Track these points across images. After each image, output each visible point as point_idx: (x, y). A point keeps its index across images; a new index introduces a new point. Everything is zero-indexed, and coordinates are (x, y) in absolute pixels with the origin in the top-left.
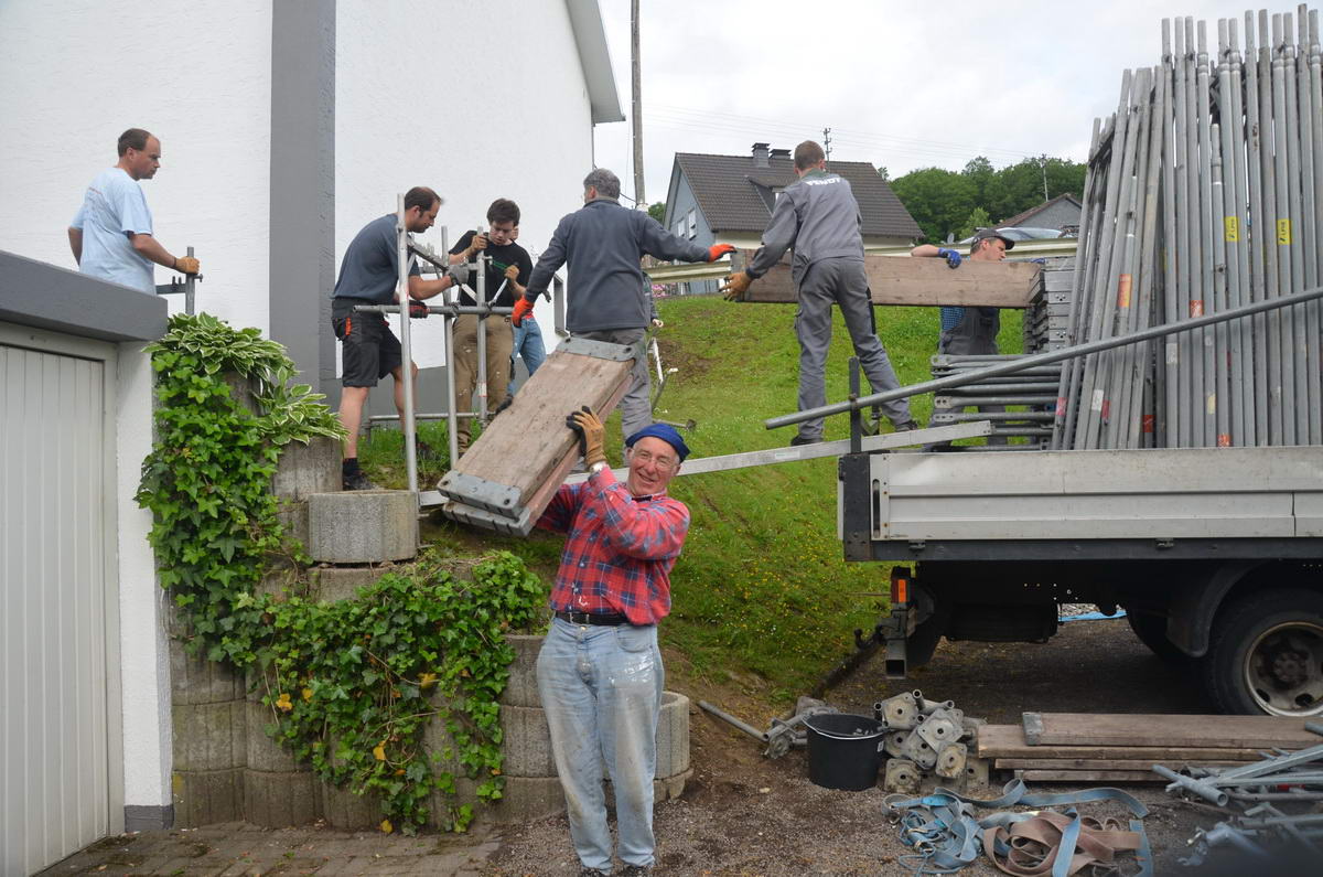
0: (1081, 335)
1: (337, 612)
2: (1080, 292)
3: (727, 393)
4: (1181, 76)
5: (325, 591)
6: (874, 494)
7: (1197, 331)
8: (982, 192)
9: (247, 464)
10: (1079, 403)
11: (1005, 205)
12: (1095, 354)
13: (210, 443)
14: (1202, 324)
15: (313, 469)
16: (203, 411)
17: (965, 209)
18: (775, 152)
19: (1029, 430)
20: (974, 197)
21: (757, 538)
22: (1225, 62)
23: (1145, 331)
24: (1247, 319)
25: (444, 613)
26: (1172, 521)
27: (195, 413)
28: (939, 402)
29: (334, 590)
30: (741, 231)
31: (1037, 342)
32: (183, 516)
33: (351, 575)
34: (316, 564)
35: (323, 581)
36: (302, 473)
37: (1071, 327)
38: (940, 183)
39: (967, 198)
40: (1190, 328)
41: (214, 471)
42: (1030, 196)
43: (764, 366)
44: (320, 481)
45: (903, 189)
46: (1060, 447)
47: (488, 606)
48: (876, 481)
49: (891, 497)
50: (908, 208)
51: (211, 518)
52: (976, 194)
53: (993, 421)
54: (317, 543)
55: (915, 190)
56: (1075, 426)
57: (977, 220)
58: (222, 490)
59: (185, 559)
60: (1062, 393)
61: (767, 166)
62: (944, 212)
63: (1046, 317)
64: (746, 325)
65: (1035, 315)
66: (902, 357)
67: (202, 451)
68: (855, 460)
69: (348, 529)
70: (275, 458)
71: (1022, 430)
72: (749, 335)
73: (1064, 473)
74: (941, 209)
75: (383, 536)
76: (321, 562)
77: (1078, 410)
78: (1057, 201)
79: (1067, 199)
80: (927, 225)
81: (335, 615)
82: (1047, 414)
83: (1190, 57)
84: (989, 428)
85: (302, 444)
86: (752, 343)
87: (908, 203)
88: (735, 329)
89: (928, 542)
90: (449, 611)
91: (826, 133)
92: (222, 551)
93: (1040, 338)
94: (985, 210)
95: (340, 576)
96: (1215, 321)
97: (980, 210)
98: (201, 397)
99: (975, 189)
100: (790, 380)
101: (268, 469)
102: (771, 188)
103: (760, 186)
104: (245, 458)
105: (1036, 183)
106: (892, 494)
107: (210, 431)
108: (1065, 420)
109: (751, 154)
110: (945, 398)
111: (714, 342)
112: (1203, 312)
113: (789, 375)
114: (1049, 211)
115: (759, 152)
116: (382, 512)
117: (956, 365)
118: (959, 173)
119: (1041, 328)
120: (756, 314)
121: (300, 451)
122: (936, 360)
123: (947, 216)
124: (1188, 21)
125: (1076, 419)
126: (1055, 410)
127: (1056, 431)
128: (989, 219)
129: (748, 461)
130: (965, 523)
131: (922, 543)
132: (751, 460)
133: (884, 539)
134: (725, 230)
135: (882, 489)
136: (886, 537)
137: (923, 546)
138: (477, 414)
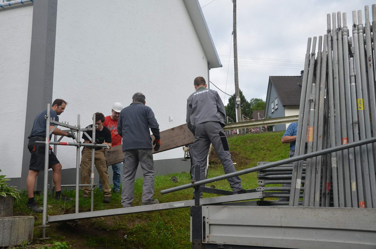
4: (335, 38)
6: (203, 223)
7: (346, 151)
12: (296, 162)
14: (348, 148)
22: (355, 30)
23: (320, 151)
24: (370, 145)
26: (332, 243)
40: (342, 149)
48: (204, 217)
49: (210, 225)
68: (196, 208)
72: (268, 149)
73: (281, 217)
75: (11, 235)
83: (340, 29)
84: (262, 195)
88: (263, 146)
96: (354, 146)
106: (210, 223)
109: (300, 75)
110: (261, 180)
112: (348, 142)
124: (339, 14)
129: (164, 207)
130: (239, 238)
131: (223, 246)
132: (165, 207)
133: (207, 243)
134: (289, 106)
135: (206, 221)
136: (208, 242)
137: (223, 247)
138: (90, 185)
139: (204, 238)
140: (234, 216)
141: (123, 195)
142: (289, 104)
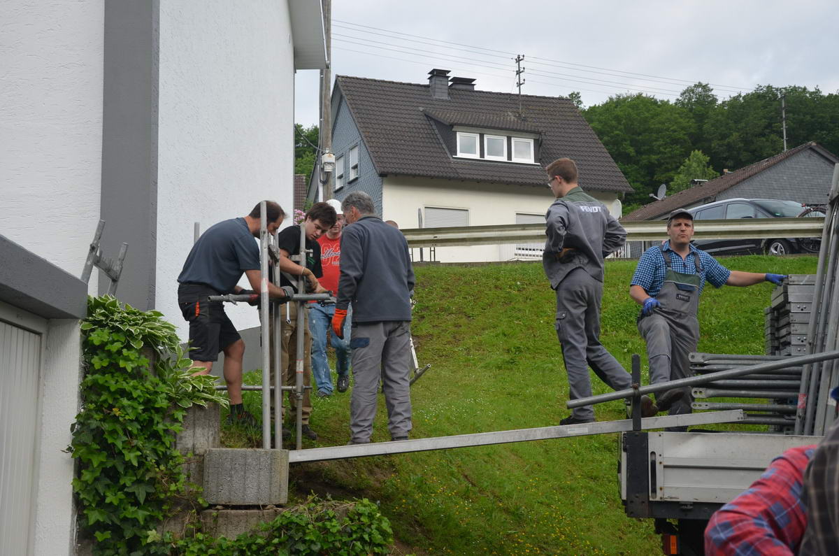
0: (819, 342)
1: (242, 543)
2: (819, 303)
3: (445, 373)
5: (223, 529)
6: (652, 463)
8: (700, 128)
9: (158, 423)
10: (817, 399)
11: (729, 145)
12: (830, 361)
13: (135, 404)
15: (207, 429)
16: (127, 378)
17: (678, 149)
18: (456, 80)
19: (774, 420)
20: (691, 135)
21: (513, 513)
25: (333, 542)
27: (121, 380)
28: (696, 392)
29: (230, 527)
30: (414, 176)
31: (779, 344)
32: (109, 465)
33: (247, 515)
34: (211, 506)
35: (220, 520)
36: (199, 431)
37: (810, 335)
38: (647, 115)
39: (681, 135)
41: (134, 428)
42: (764, 135)
43: (479, 346)
44: (211, 439)
45: (600, 122)
46: (802, 432)
47: (361, 539)
48: (653, 453)
49: (665, 467)
50: (606, 144)
51: (133, 466)
52: (692, 131)
53: (744, 409)
54: (214, 489)
55: (614, 123)
56: (814, 419)
57: (695, 165)
58: (140, 444)
59: (108, 501)
60: (802, 390)
61: (446, 97)
62: (651, 151)
63: (788, 324)
64: (457, 299)
65: (777, 319)
66: (626, 342)
67: (130, 411)
68: (637, 436)
69: (245, 478)
70: (180, 418)
71: (768, 420)
72: (460, 312)
74: (646, 148)
75: (271, 483)
76: (215, 505)
77: (816, 405)
78: (799, 151)
79: (812, 149)
80: (628, 168)
81: (241, 546)
82: (790, 407)
84: (742, 416)
85: (201, 407)
86: (464, 320)
87: (606, 138)
88: (445, 303)
89: (695, 504)
90: (336, 541)
91: (519, 60)
92: (137, 494)
93: (782, 340)
94: (705, 153)
95: (237, 516)
97: (698, 153)
98: (129, 367)
99: (691, 124)
100: (508, 362)
101: (176, 427)
102: (452, 126)
103: (438, 123)
104: (157, 418)
105: (771, 118)
106: (666, 464)
107: (135, 395)
108: (805, 414)
109: (427, 82)
110: (701, 389)
111: (423, 317)
113: (507, 357)
114: (787, 163)
115: (438, 81)
116: (271, 464)
117: (711, 362)
118: (672, 102)
119: (783, 332)
120: (467, 288)
121: (198, 413)
122: (693, 357)
123: (654, 158)
125: (815, 412)
126: (797, 404)
127: (798, 420)
128: (709, 164)
129: (546, 435)
130: (725, 491)
131: (691, 505)
132: (548, 434)
133: (659, 500)
134: (396, 174)
135: (658, 459)
136: (661, 498)
137: (691, 507)
138: (294, 387)
139: (654, 491)
140: (715, 452)
141: (362, 418)
142: (398, 171)
